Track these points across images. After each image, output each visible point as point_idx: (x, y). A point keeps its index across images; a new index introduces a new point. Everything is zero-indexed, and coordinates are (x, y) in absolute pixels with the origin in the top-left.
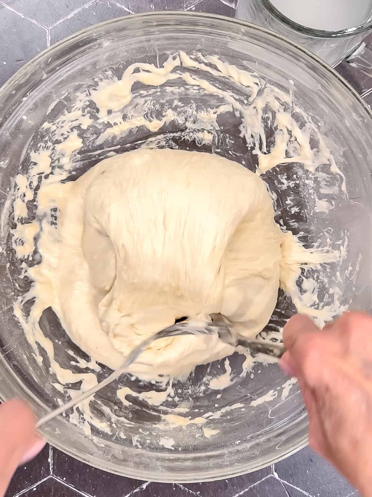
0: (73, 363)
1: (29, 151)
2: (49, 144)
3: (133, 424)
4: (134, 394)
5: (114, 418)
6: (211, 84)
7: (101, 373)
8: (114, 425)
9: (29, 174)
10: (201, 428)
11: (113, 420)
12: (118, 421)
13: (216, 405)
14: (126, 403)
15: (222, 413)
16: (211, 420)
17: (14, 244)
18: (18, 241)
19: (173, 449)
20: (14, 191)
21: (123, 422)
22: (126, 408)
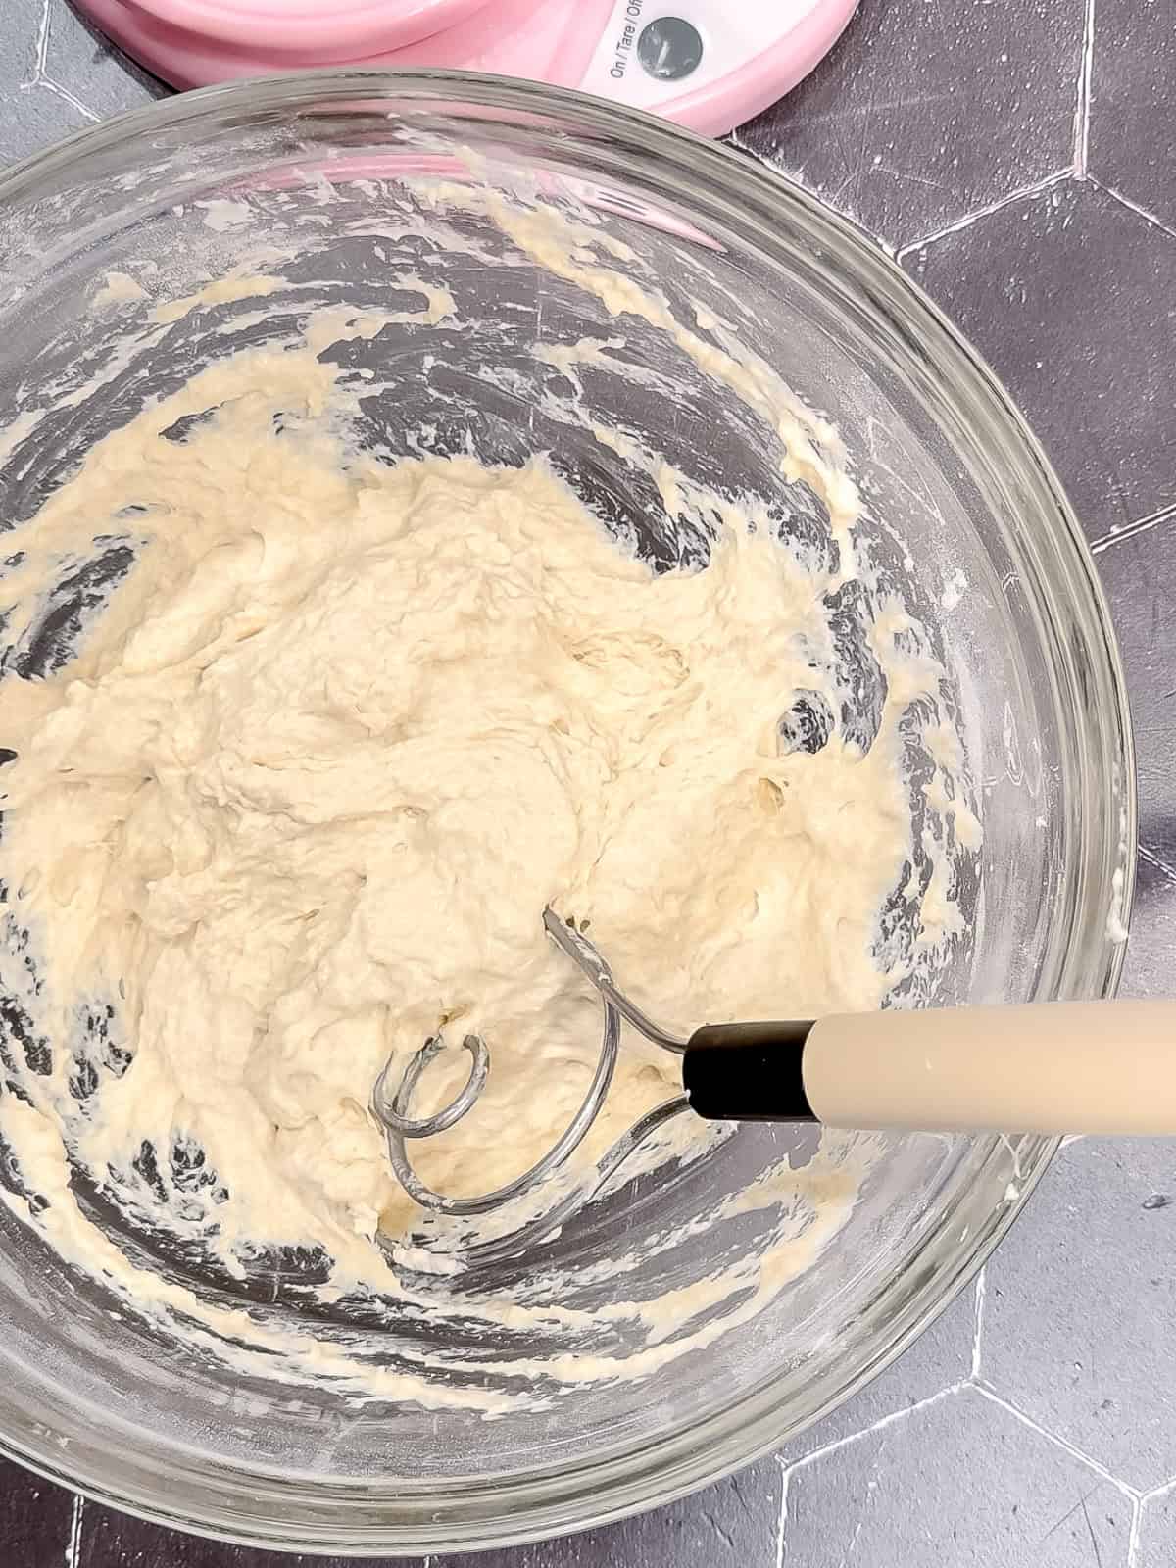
0: (619, 343)
1: (969, 928)
2: (923, 971)
3: (356, 229)
4: (403, 317)
5: (419, 227)
6: (497, 1325)
7: (525, 343)
8: (409, 207)
9: (951, 859)
10: (154, 293)
11: (421, 219)
12: (405, 223)
13: (144, 373)
14: (410, 282)
15: (116, 358)
16: (137, 328)
17: (920, 633)
18: (914, 645)
19: (200, 204)
20: (972, 792)
21: (390, 225)
22: (404, 269)
